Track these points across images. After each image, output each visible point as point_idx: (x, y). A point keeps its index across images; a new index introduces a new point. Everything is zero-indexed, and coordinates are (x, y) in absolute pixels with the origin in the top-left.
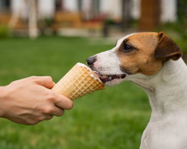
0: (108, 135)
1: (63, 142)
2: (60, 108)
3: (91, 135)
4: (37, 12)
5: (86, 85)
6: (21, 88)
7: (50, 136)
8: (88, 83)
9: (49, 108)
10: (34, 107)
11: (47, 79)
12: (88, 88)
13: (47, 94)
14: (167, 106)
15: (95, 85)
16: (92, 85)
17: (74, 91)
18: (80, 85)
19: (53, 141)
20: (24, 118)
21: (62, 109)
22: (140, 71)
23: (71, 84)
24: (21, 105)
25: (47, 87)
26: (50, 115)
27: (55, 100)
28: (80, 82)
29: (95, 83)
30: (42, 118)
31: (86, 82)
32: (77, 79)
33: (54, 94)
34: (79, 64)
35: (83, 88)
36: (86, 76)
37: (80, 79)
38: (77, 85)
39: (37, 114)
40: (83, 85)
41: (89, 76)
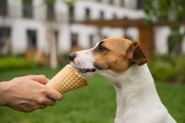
5: (71, 81)
8: (74, 79)
9: (42, 99)
10: (30, 98)
11: (42, 77)
12: (74, 83)
13: (40, 88)
14: (129, 101)
15: (79, 81)
16: (76, 81)
17: (63, 86)
18: (67, 81)
21: (54, 100)
22: (109, 68)
23: (60, 80)
25: (42, 83)
27: (47, 93)
28: (67, 78)
29: (79, 79)
31: (72, 79)
32: (65, 76)
35: (69, 83)
36: (72, 74)
37: (67, 76)
38: (65, 81)
39: (33, 104)
40: (69, 81)
41: (74, 74)
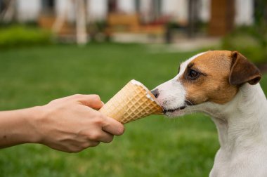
0: (172, 161)
1: (117, 169)
2: (108, 134)
3: (151, 162)
4: (86, 13)
5: (140, 108)
6: (62, 109)
7: (103, 163)
8: (144, 105)
9: (95, 133)
10: (78, 131)
11: (94, 97)
12: (144, 111)
15: (151, 108)
16: (148, 108)
17: (126, 114)
18: (133, 107)
19: (106, 168)
20: (64, 144)
23: (122, 105)
24: (61, 129)
25: (94, 108)
26: (96, 141)
27: (103, 124)
28: (134, 103)
29: (151, 105)
30: (87, 144)
31: (141, 104)
32: (131, 99)
33: (101, 117)
34: (133, 82)
35: (137, 111)
36: (141, 96)
37: (133, 100)
38: (130, 107)
39: (81, 140)
40: (137, 107)
41: (145, 97)
